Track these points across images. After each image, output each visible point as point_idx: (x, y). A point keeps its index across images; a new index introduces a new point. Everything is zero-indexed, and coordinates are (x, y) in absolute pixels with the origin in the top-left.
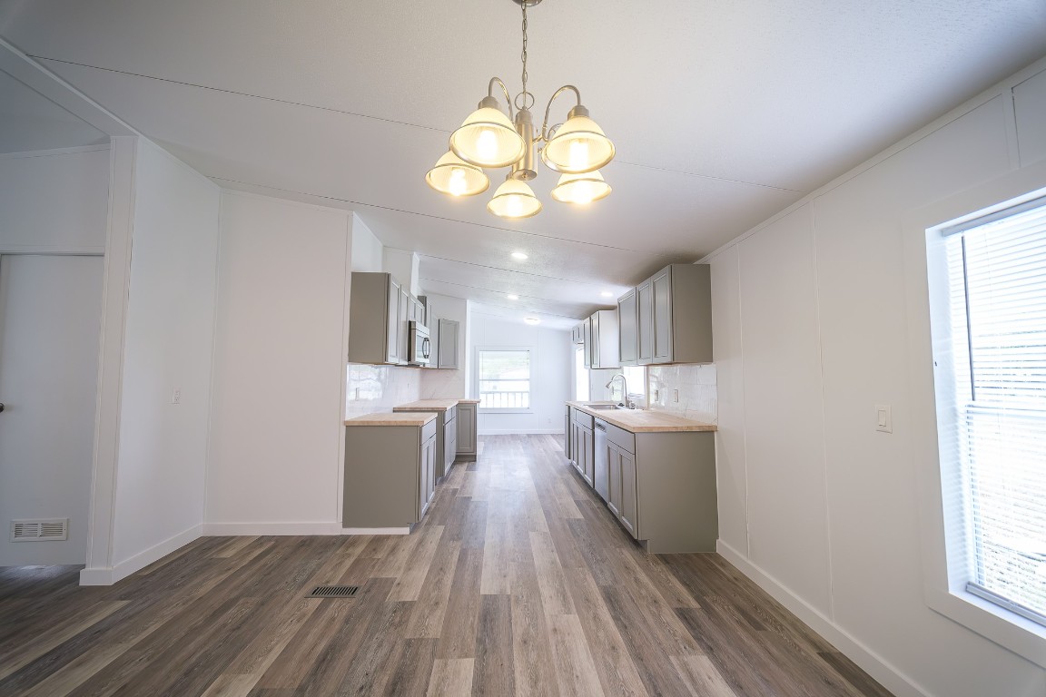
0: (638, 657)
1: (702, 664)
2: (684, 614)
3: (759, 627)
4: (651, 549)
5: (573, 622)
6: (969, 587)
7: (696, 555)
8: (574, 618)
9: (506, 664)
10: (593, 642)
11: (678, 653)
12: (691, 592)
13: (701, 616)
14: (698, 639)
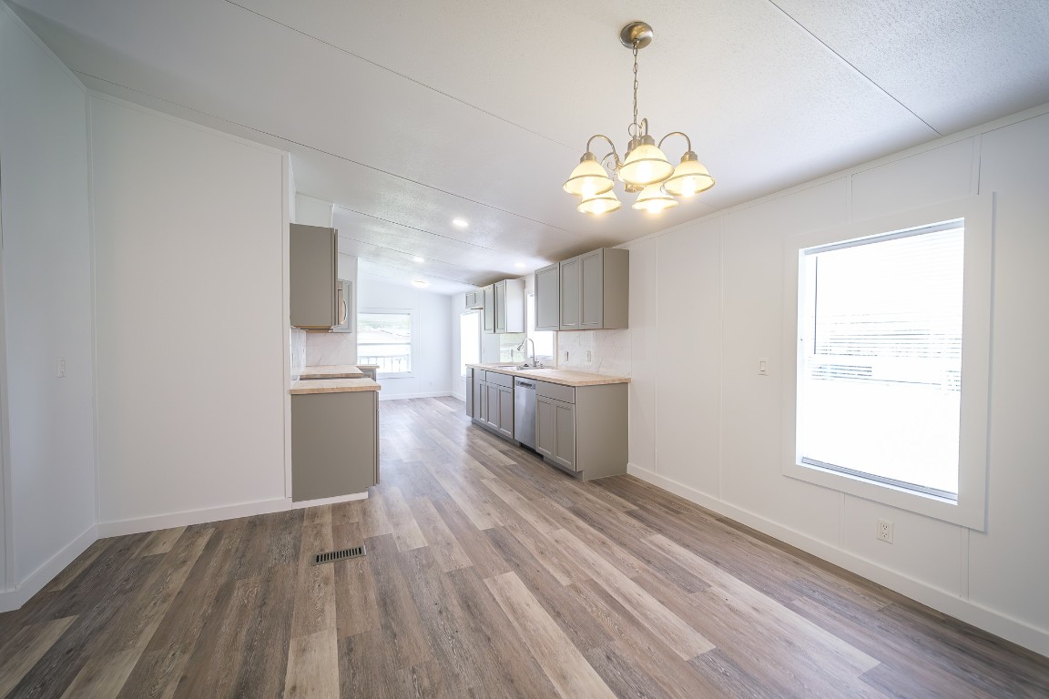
0: (622, 544)
1: (660, 539)
2: (631, 513)
3: (678, 513)
4: (585, 478)
5: (563, 532)
6: (804, 460)
7: (616, 477)
8: (563, 531)
9: (539, 569)
10: (589, 542)
11: (643, 537)
12: (628, 500)
13: (641, 512)
14: (650, 527)
